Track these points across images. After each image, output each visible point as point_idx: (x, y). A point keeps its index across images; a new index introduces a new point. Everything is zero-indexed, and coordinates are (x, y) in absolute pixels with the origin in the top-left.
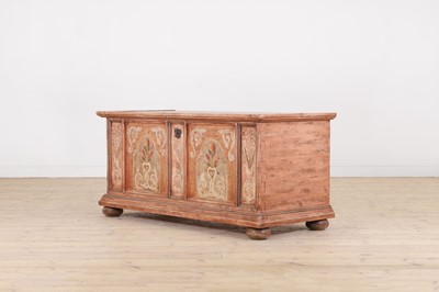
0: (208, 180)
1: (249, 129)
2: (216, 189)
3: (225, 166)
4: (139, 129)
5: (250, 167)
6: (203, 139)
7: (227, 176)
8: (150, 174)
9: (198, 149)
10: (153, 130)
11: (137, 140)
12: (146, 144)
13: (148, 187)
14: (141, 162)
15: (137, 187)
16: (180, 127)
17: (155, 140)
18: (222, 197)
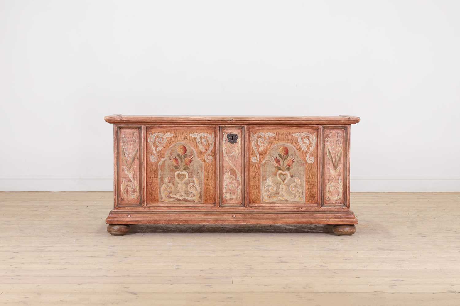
0: (277, 184)
1: (334, 131)
2: (289, 193)
3: (302, 169)
4: (169, 135)
5: (335, 168)
6: (271, 143)
7: (304, 178)
8: (187, 184)
9: (263, 154)
10: (193, 136)
11: (165, 147)
12: (180, 152)
13: (185, 197)
14: (172, 171)
15: (165, 198)
16: (235, 132)
17: (196, 146)
18: (298, 199)
